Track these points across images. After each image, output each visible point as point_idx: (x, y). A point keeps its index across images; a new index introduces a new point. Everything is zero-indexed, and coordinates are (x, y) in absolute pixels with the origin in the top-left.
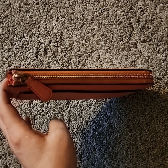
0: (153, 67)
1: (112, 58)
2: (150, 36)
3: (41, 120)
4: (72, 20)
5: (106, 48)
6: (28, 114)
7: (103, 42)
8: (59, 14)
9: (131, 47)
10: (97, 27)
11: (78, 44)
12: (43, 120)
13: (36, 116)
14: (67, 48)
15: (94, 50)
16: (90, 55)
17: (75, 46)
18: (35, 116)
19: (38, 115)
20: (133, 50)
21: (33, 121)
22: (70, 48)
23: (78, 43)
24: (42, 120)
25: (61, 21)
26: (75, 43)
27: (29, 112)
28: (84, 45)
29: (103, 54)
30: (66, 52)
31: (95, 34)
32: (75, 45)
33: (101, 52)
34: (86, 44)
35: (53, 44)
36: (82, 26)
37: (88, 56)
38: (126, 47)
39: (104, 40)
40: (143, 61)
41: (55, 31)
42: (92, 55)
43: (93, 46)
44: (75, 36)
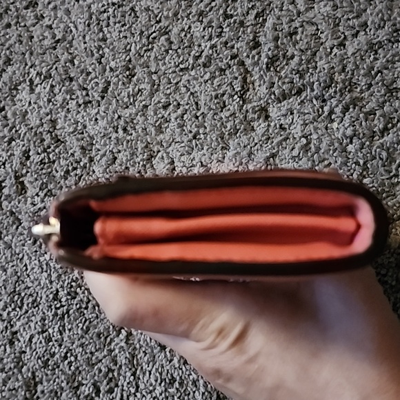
1: (207, 160)
2: (296, 78)
3: (52, 382)
4: (71, 79)
6: (11, 373)
8: (33, 73)
9: (253, 120)
10: (146, 87)
11: (105, 145)
12: (57, 380)
13: (37, 374)
14: (78, 162)
15: (155, 149)
16: (148, 166)
17: (99, 150)
18: (33, 373)
19: (42, 370)
20: (260, 127)
21: (31, 389)
22: (85, 160)
23: (105, 141)
24: (54, 382)
25: (43, 90)
26: (97, 142)
27: (15, 367)
28: (125, 143)
29: (181, 155)
30: (79, 171)
31: (146, 107)
32: (97, 146)
33: (175, 151)
34: (128, 138)
35: (35, 158)
36: (105, 90)
37: (142, 171)
39: (173, 116)
41: (33, 120)
42: (152, 166)
43: (149, 140)
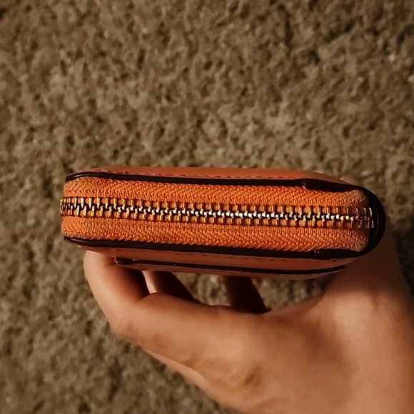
0: (388, 99)
5: (234, 97)
7: (218, 84)
38: (291, 71)
40: (354, 93)
44: (133, 96)
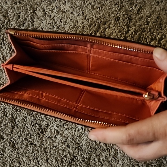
1: (59, 5)
3: (21, 116)
6: (3, 118)
11: (13, 12)
12: (23, 114)
13: (14, 115)
14: (4, 23)
15: (35, 7)
16: (34, 15)
17: (11, 15)
18: (12, 115)
19: (16, 112)
21: (13, 122)
23: (13, 10)
24: (22, 115)
26: (9, 12)
27: (3, 115)
28: (21, 8)
29: (47, 6)
30: (5, 26)
32: (10, 14)
33: (44, 5)
34: (22, 5)
37: (32, 18)
42: (36, 15)
43: (31, 4)
44: (5, 4)
